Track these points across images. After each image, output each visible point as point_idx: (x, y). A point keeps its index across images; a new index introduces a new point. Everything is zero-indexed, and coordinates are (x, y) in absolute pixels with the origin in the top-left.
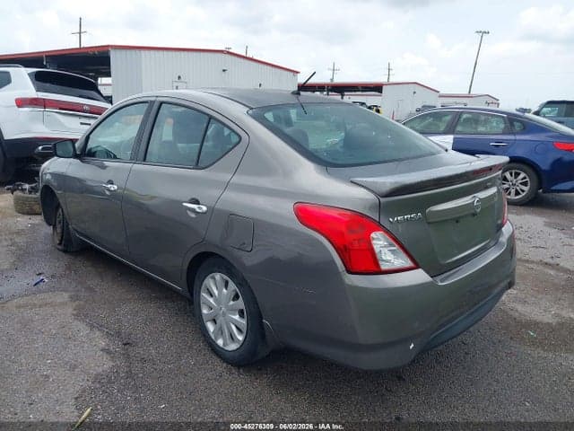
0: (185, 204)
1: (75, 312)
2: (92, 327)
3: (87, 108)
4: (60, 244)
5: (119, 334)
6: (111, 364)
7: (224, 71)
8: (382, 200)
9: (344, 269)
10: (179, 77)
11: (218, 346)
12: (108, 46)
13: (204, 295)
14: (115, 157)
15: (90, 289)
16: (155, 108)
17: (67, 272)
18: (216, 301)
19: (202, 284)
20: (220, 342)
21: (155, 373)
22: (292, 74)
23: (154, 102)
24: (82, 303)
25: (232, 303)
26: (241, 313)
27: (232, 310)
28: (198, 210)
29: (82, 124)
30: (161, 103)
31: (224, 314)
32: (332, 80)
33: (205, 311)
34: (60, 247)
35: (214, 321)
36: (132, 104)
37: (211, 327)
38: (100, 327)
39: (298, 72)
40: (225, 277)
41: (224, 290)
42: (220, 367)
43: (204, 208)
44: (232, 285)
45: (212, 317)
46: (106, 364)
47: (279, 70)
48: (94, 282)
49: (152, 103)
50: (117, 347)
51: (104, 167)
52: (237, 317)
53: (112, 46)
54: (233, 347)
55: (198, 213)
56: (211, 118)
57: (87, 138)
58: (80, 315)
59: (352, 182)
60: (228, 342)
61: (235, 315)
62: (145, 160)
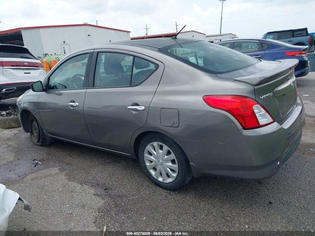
0: (129, 107)
1: (67, 177)
2: (81, 184)
3: (26, 64)
4: (38, 142)
5: (98, 185)
6: (104, 201)
7: (89, 35)
8: (255, 87)
9: (241, 127)
10: (64, 42)
11: (159, 181)
12: (20, 28)
13: (146, 155)
14: (66, 87)
15: (68, 164)
16: (95, 55)
17: (50, 157)
18: (155, 157)
19: (144, 149)
20: (160, 179)
21: (130, 202)
22: (126, 33)
23: (93, 52)
24: (68, 172)
25: (166, 157)
26: (173, 162)
27: (167, 161)
28: (139, 109)
29: (25, 73)
30: (98, 53)
31: (162, 164)
32: (146, 34)
33: (148, 164)
34: (38, 144)
35: (155, 169)
36: (78, 55)
37: (153, 172)
38: (86, 183)
39: (129, 32)
40: (160, 143)
41: (160, 151)
42: (164, 193)
43: (143, 108)
44: (166, 148)
45: (153, 167)
46: (100, 202)
47: (119, 32)
48: (68, 159)
49: (92, 54)
50: (100, 191)
51: (61, 94)
52: (170, 164)
53: (22, 28)
54: (169, 180)
55: (139, 110)
56: (135, 57)
57: (49, 79)
58: (70, 178)
59: (235, 80)
60: (166, 178)
61: (169, 163)
62: (94, 86)
